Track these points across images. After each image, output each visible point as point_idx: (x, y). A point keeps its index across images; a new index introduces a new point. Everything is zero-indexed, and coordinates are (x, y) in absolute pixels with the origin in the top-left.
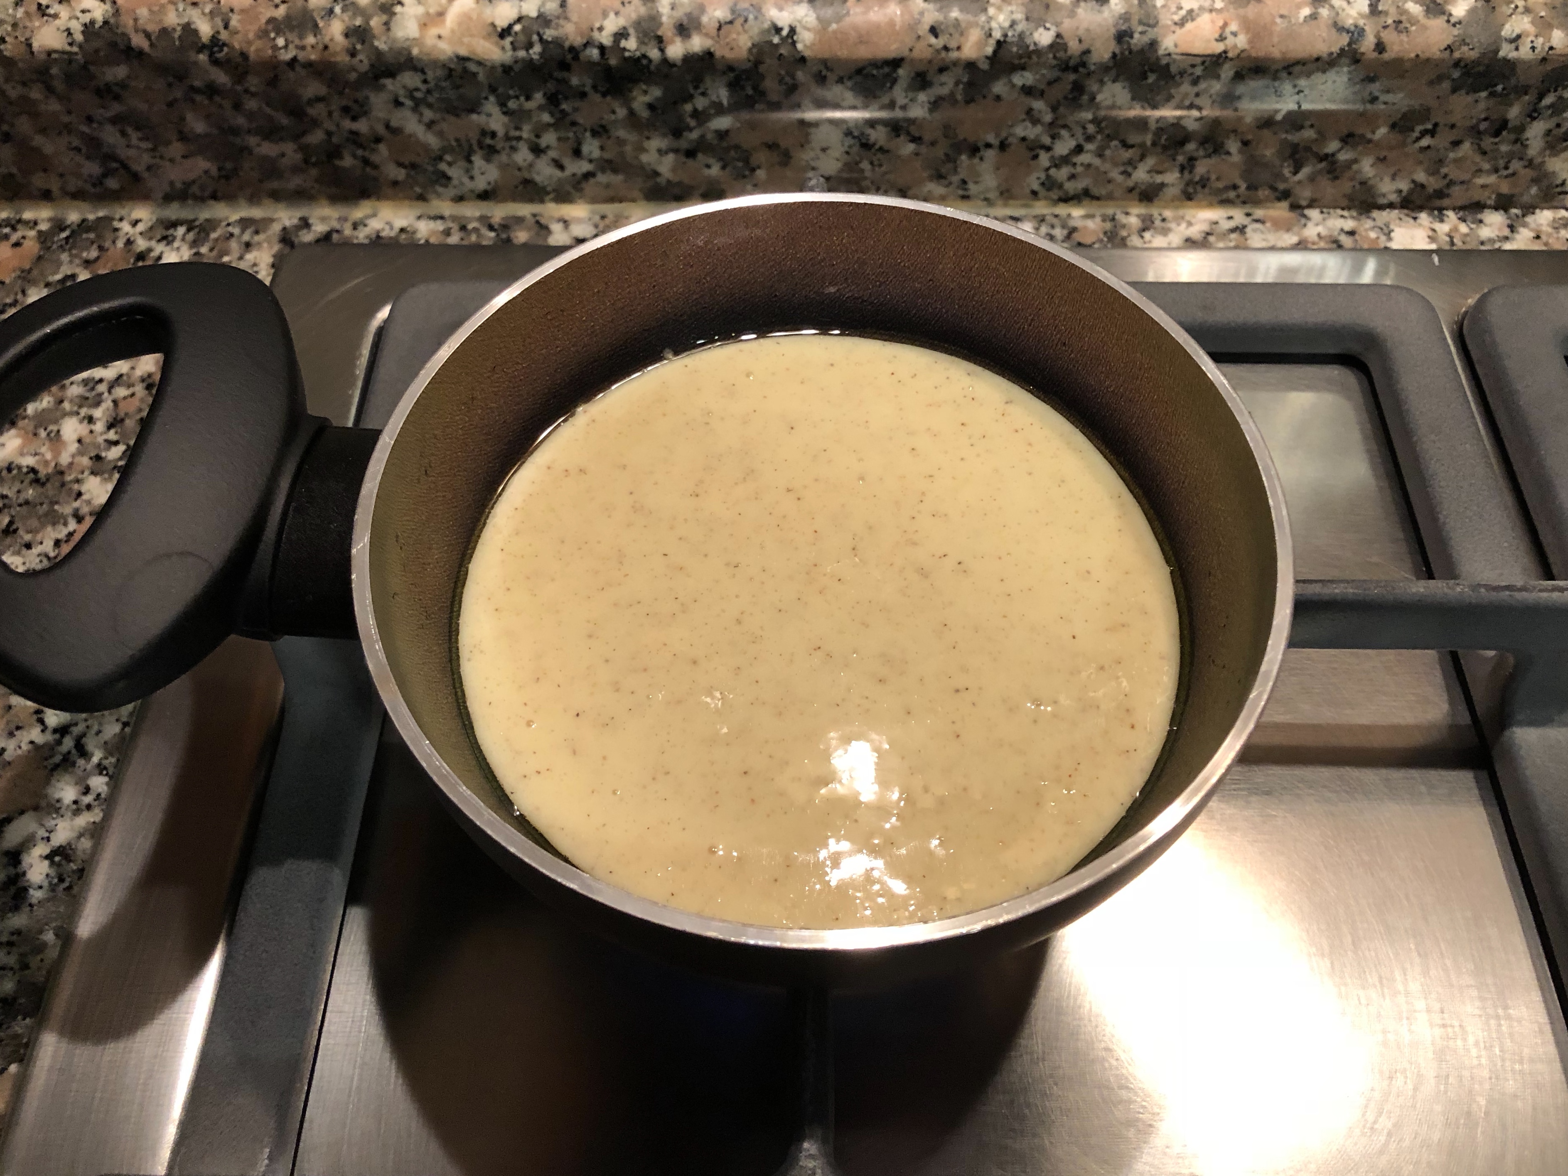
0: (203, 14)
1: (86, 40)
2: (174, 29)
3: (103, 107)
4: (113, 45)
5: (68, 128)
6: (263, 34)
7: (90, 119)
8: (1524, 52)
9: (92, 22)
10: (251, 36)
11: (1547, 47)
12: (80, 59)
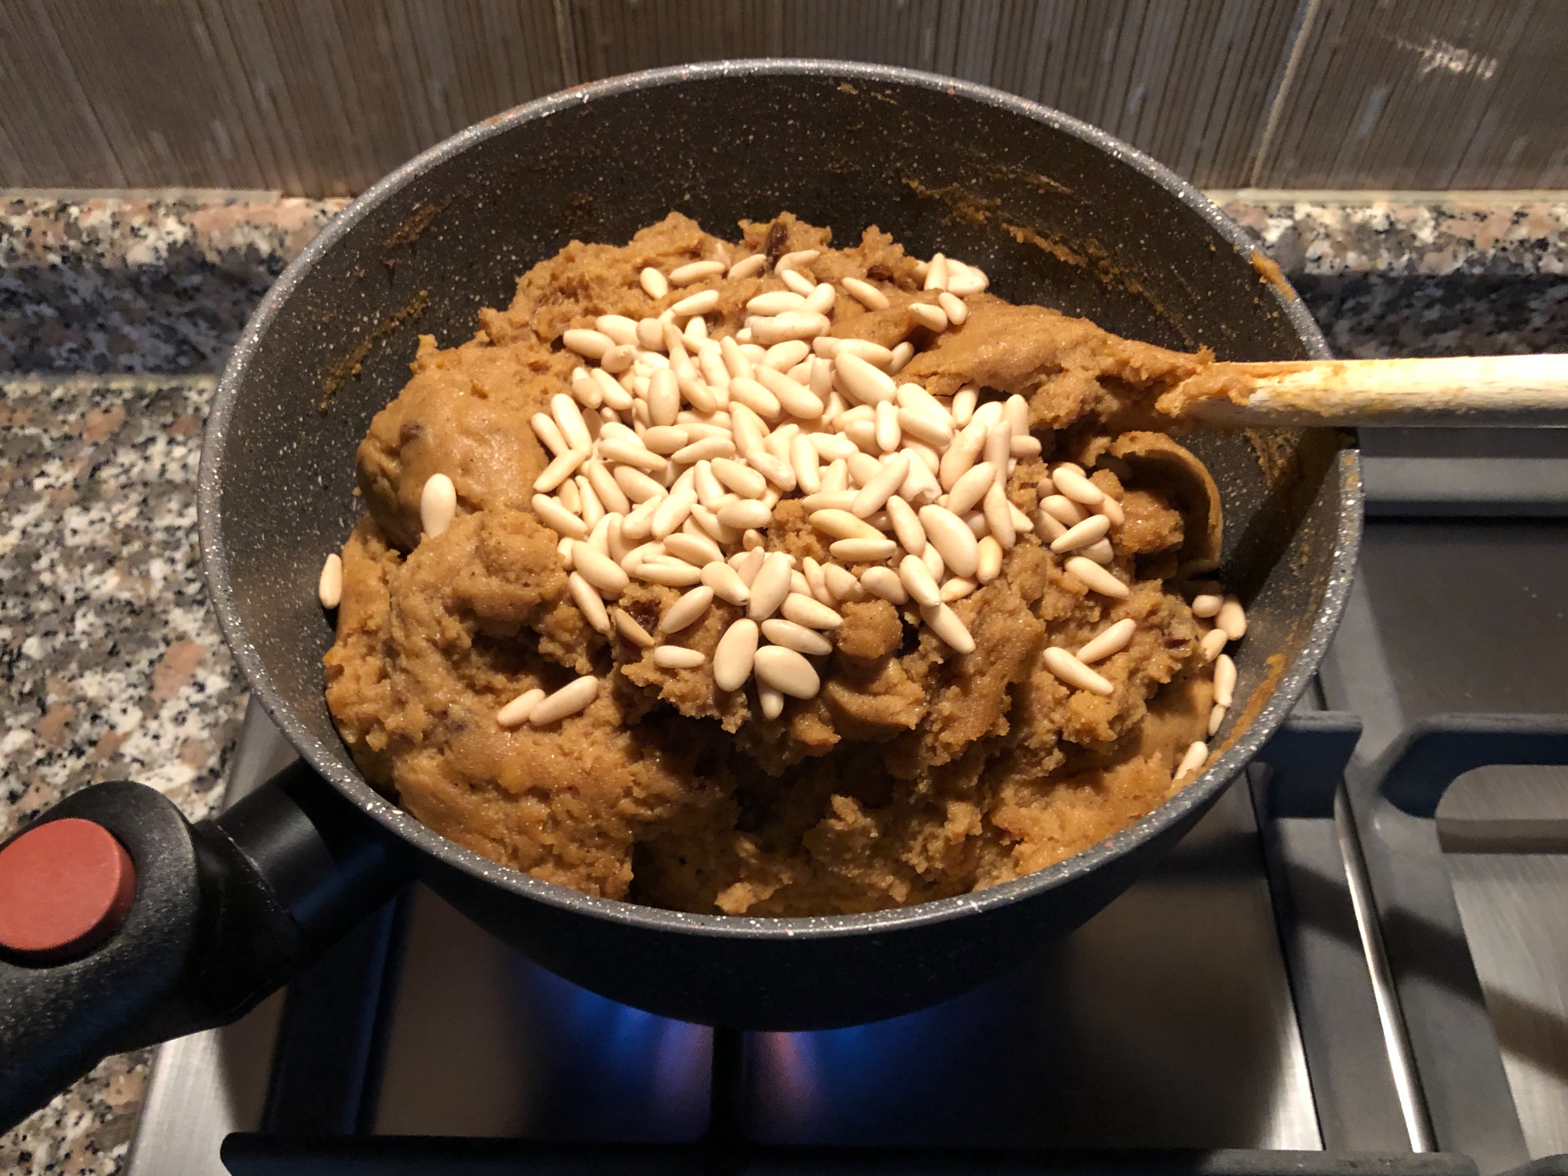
0: (264, 236)
1: (170, 256)
2: (240, 248)
3: (180, 305)
4: (191, 260)
5: (150, 320)
7: (169, 314)
8: (1325, 269)
9: (175, 242)
11: (1343, 266)
12: (165, 270)
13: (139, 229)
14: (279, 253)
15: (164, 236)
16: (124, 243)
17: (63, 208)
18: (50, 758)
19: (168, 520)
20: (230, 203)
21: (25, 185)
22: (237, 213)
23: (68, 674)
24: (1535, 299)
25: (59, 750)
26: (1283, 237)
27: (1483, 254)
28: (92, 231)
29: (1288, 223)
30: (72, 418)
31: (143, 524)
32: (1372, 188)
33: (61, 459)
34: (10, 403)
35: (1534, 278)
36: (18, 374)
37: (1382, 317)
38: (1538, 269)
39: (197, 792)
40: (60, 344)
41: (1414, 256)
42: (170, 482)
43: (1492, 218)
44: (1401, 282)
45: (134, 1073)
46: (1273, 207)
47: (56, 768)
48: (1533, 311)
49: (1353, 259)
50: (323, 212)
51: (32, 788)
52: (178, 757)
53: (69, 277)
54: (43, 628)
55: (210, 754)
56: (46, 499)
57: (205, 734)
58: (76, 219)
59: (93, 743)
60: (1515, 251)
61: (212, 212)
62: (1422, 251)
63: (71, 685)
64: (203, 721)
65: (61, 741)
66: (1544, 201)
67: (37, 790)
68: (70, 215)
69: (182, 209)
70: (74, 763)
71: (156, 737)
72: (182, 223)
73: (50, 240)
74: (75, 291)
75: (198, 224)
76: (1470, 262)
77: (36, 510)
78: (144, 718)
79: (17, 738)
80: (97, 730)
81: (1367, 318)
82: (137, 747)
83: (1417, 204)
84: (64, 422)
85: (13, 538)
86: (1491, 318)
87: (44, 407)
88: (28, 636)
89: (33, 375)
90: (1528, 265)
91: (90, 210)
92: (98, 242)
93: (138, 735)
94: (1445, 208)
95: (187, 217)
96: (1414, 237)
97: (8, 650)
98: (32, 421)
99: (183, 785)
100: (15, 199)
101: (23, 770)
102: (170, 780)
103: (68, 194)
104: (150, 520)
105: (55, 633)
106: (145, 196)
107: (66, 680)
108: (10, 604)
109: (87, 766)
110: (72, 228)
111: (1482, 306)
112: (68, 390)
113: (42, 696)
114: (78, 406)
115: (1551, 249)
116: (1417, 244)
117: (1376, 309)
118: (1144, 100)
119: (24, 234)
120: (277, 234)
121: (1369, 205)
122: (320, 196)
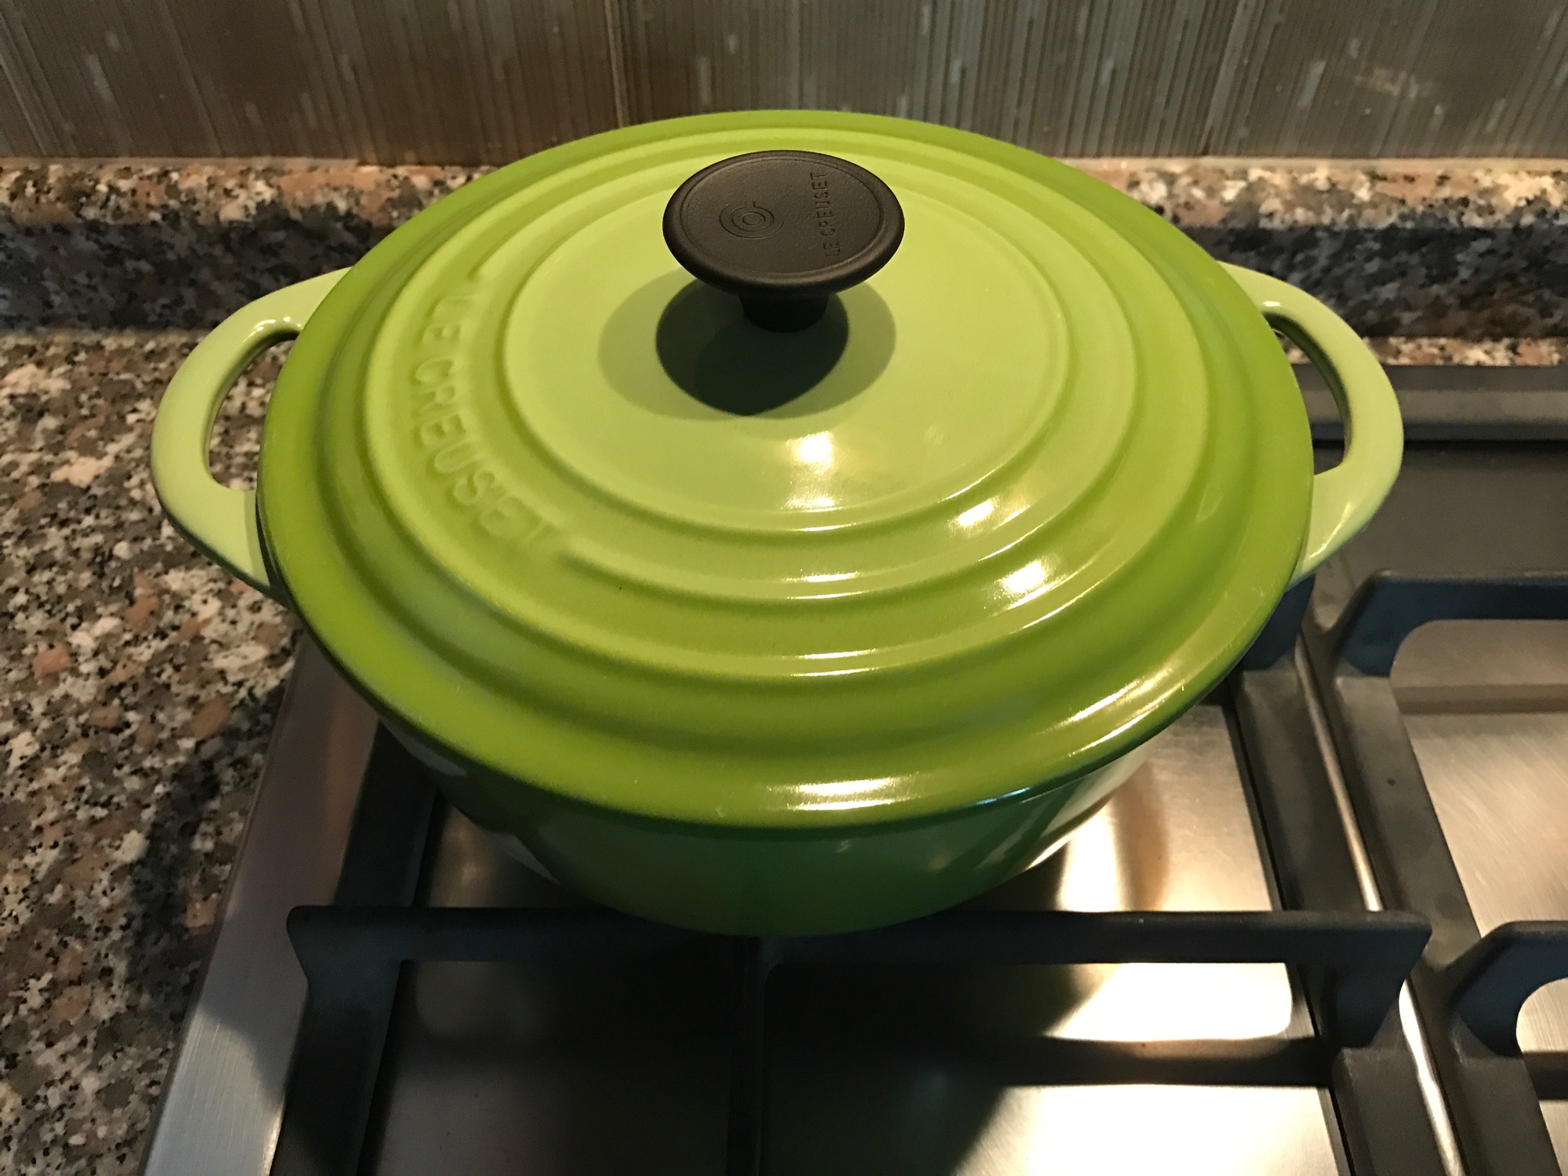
0: (342, 196)
1: (258, 214)
2: (320, 207)
4: (276, 217)
5: (238, 276)
6: (383, 209)
7: (254, 269)
8: (1276, 224)
9: (263, 201)
10: (375, 209)
11: (1291, 221)
12: (253, 227)
13: (231, 190)
14: (355, 211)
15: (253, 195)
16: (217, 203)
17: (165, 174)
18: (137, 640)
19: (246, 447)
20: (312, 169)
21: (132, 155)
22: (319, 177)
23: (154, 572)
24: (1460, 252)
25: (144, 634)
26: (1239, 196)
27: (1413, 210)
28: (190, 191)
29: (1242, 184)
30: (163, 366)
31: (224, 450)
32: (1313, 156)
33: (152, 398)
34: (107, 354)
35: (1458, 232)
36: (115, 330)
37: (1327, 270)
38: (1461, 223)
39: (269, 667)
40: (155, 300)
41: (1354, 212)
42: (249, 417)
43: (1418, 181)
44: (1343, 236)
45: (209, 901)
46: (1229, 171)
47: (143, 647)
48: (1459, 263)
49: (1301, 215)
50: (395, 176)
51: (119, 667)
52: (253, 639)
53: (166, 234)
54: (131, 534)
55: (282, 635)
56: (138, 430)
57: (278, 620)
58: (176, 182)
59: (175, 628)
60: (1441, 207)
61: (297, 176)
62: (1360, 207)
63: (156, 580)
64: (276, 609)
65: (146, 626)
66: (1463, 167)
67: (124, 666)
68: (170, 179)
69: (271, 174)
70: (159, 645)
71: (234, 622)
72: (270, 186)
73: (153, 200)
74: (172, 247)
75: (283, 186)
76: (1403, 217)
77: (128, 440)
78: (223, 607)
79: (106, 624)
80: (179, 617)
81: (1316, 270)
82: (216, 631)
83: (1354, 168)
84: (155, 369)
85: (107, 462)
86: (1423, 271)
87: (137, 357)
88: (119, 541)
89: (128, 331)
90: (1453, 221)
91: (189, 175)
92: (194, 201)
93: (217, 620)
94: (1379, 172)
95: (274, 180)
96: (1352, 196)
97: (100, 551)
98: (127, 368)
99: (257, 662)
100: (123, 167)
101: (112, 650)
102: (245, 657)
103: (169, 162)
104: (231, 447)
105: (143, 539)
106: (237, 164)
107: (151, 577)
108: (103, 514)
109: (170, 647)
110: (173, 190)
111: (1415, 259)
112: (159, 344)
113: (129, 589)
114: (168, 356)
115: (1471, 206)
116: (1355, 201)
117: (1323, 262)
118: (1114, 72)
119: (130, 194)
120: (353, 194)
121: (1312, 170)
122: (392, 165)
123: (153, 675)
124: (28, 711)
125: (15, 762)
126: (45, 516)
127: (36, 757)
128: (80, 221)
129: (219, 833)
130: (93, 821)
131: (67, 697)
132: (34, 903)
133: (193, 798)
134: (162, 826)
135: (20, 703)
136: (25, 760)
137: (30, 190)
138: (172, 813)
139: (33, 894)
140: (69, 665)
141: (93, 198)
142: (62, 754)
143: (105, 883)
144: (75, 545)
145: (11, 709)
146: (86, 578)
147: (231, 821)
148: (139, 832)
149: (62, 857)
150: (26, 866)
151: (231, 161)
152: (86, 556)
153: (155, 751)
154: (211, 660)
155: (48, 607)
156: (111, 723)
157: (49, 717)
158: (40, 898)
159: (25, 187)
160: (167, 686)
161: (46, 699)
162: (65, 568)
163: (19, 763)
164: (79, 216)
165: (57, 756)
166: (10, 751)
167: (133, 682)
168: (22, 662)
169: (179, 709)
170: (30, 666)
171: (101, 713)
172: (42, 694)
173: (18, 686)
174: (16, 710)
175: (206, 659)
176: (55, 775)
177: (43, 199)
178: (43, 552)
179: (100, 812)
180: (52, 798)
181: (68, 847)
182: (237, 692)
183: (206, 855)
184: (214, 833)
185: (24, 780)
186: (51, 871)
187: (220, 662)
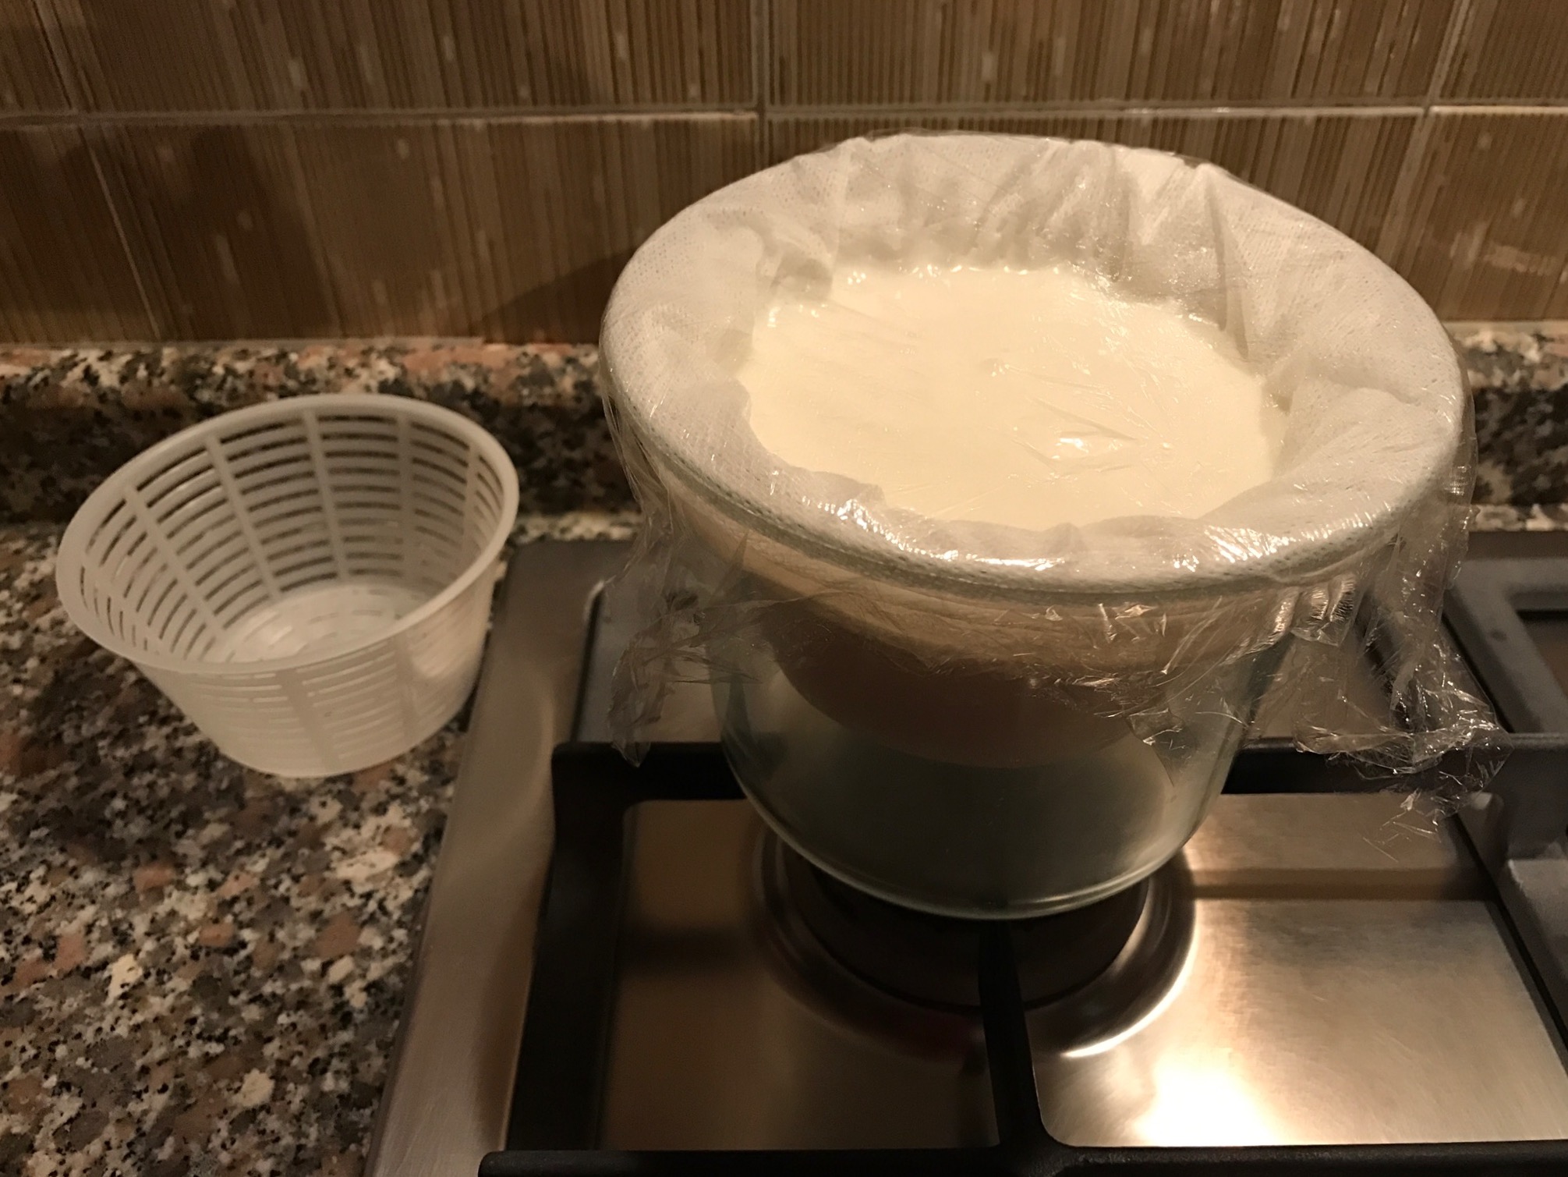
0: (469, 374)
6: (513, 386)
9: (386, 378)
10: (503, 388)
13: (353, 370)
14: (483, 388)
15: (377, 375)
16: (339, 382)
17: (283, 356)
18: (250, 848)
20: (436, 348)
21: (249, 336)
22: (444, 356)
25: (257, 841)
28: (310, 372)
32: (1476, 319)
37: (1497, 434)
39: (401, 876)
41: (1525, 373)
44: (1515, 398)
45: (347, 1153)
47: (257, 856)
49: (1470, 377)
50: (525, 354)
51: (231, 878)
52: (381, 844)
55: (412, 841)
57: (407, 823)
58: (295, 362)
59: (292, 834)
61: (421, 354)
62: (1531, 368)
63: (268, 781)
64: (404, 811)
65: (259, 832)
67: (237, 878)
68: (289, 360)
69: (394, 353)
70: (274, 853)
71: (356, 827)
72: (392, 363)
73: (271, 381)
75: (407, 364)
78: (343, 811)
79: (214, 831)
80: (295, 821)
82: (337, 837)
83: (1518, 331)
91: (308, 355)
92: (314, 382)
93: (339, 825)
94: (1545, 333)
95: (398, 359)
96: (1522, 357)
97: (205, 751)
99: (386, 871)
100: (240, 349)
101: (221, 859)
102: (373, 866)
103: (287, 344)
106: (357, 344)
109: (287, 856)
110: (292, 371)
113: (240, 791)
116: (1526, 362)
117: (1493, 426)
119: (247, 376)
120: (482, 372)
121: (1476, 332)
122: (521, 342)
123: (270, 887)
124: (130, 932)
125: (115, 990)
126: (144, 714)
127: (139, 985)
128: (193, 404)
129: (354, 1070)
130: (208, 1059)
131: (173, 913)
132: (141, 1160)
133: (323, 1028)
134: (288, 1064)
135: (119, 921)
136: (126, 989)
137: (142, 373)
138: (300, 1048)
139: (139, 1149)
140: (175, 877)
141: (210, 380)
142: (170, 979)
143: (224, 1133)
144: (178, 744)
145: (110, 929)
146: (190, 780)
147: (367, 1056)
148: (262, 1070)
149: (173, 1103)
150: (130, 1115)
151: (351, 341)
152: (190, 756)
153: (276, 975)
154: (335, 869)
155: (150, 812)
156: (223, 943)
157: (154, 937)
158: (148, 1152)
159: (136, 370)
160: (286, 900)
161: (149, 916)
162: (166, 770)
163: (120, 991)
164: (192, 398)
165: (162, 983)
166: (110, 978)
167: (247, 895)
168: (121, 875)
169: (301, 925)
170: (131, 880)
171: (211, 932)
172: (144, 910)
173: (117, 903)
174: (115, 931)
175: (328, 868)
176: (162, 1005)
177: (156, 382)
178: (142, 753)
179: (215, 1048)
180: (159, 1033)
181: (180, 1092)
182: (365, 905)
183: (341, 1097)
184: (349, 1071)
185: (126, 1012)
186: (159, 1120)
187: (344, 870)
